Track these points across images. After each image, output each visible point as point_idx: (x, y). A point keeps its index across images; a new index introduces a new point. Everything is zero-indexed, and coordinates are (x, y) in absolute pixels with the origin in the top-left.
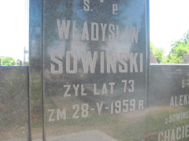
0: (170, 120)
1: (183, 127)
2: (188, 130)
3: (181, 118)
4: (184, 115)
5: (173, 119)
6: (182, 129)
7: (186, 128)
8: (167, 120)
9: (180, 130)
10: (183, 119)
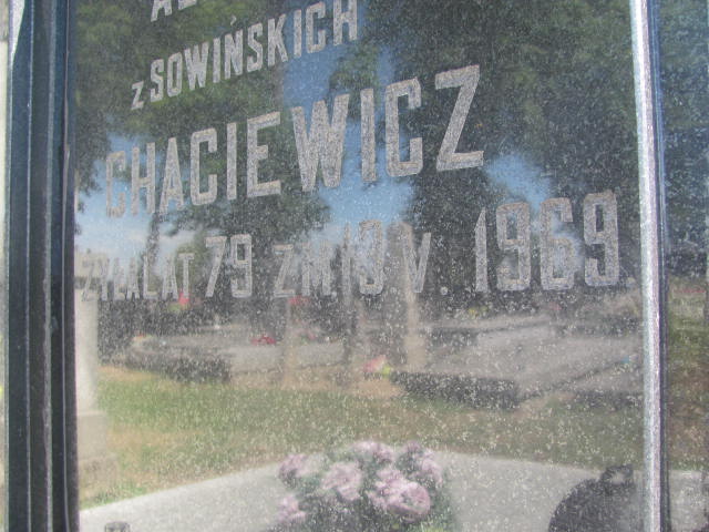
0: (156, 86)
1: (232, 129)
2: (265, 148)
3: (217, 72)
4: (234, 50)
5: (170, 82)
6: (222, 140)
7: (252, 133)
8: (139, 86)
9: (213, 148)
10: (228, 76)
